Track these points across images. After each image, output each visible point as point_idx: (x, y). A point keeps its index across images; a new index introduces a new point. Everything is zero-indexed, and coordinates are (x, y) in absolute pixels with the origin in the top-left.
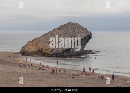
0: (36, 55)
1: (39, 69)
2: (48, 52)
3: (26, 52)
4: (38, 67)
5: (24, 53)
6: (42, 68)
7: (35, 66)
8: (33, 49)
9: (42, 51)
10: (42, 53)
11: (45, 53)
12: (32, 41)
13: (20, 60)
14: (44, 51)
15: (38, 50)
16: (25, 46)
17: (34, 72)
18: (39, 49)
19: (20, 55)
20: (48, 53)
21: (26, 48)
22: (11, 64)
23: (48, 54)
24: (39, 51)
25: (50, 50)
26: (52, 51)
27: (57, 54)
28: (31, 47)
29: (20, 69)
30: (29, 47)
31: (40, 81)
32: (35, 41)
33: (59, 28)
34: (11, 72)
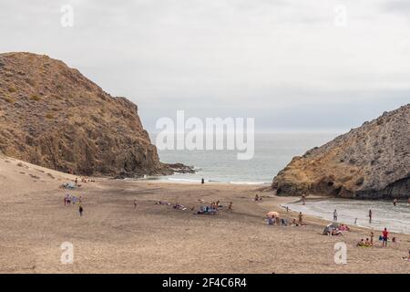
0: (315, 194)
1: (322, 231)
2: (347, 185)
3: (288, 186)
4: (321, 227)
5: (282, 188)
6: (331, 230)
7: (314, 226)
8: (307, 178)
9: (331, 184)
10: (331, 190)
11: (340, 188)
12: (304, 156)
13: (273, 208)
14: (336, 184)
15: (322, 182)
16: (286, 169)
17: (311, 241)
18: (324, 178)
19: (272, 194)
20: (348, 188)
21: (288, 175)
22: (246, 218)
23: (350, 192)
24: (324, 183)
25: (355, 180)
26: (359, 184)
27: (374, 191)
28: (302, 174)
29: (273, 232)
30: (295, 171)
31: (327, 265)
32: (313, 157)
33: (379, 122)
34: (247, 239)
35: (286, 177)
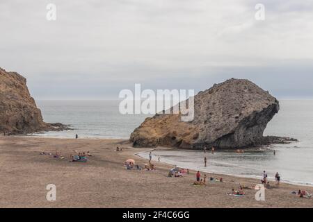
0: (162, 146)
1: (167, 174)
2: (187, 139)
3: (142, 140)
4: (167, 170)
5: (137, 142)
6: (174, 173)
7: (161, 170)
8: (156, 134)
9: (174, 138)
10: (174, 143)
11: (181, 141)
12: (154, 117)
13: (131, 157)
14: (178, 138)
15: (167, 136)
16: (140, 127)
17: (159, 182)
18: (169, 134)
19: (130, 146)
20: (187, 141)
21: (141, 131)
22: (110, 164)
23: (188, 144)
24: (169, 137)
25: (193, 135)
26: (195, 138)
27: (206, 143)
28: (153, 130)
29: (130, 175)
30: (147, 129)
31: (171, 199)
32: (159, 119)
33: (211, 91)
34: (110, 180)
35: (140, 133)
